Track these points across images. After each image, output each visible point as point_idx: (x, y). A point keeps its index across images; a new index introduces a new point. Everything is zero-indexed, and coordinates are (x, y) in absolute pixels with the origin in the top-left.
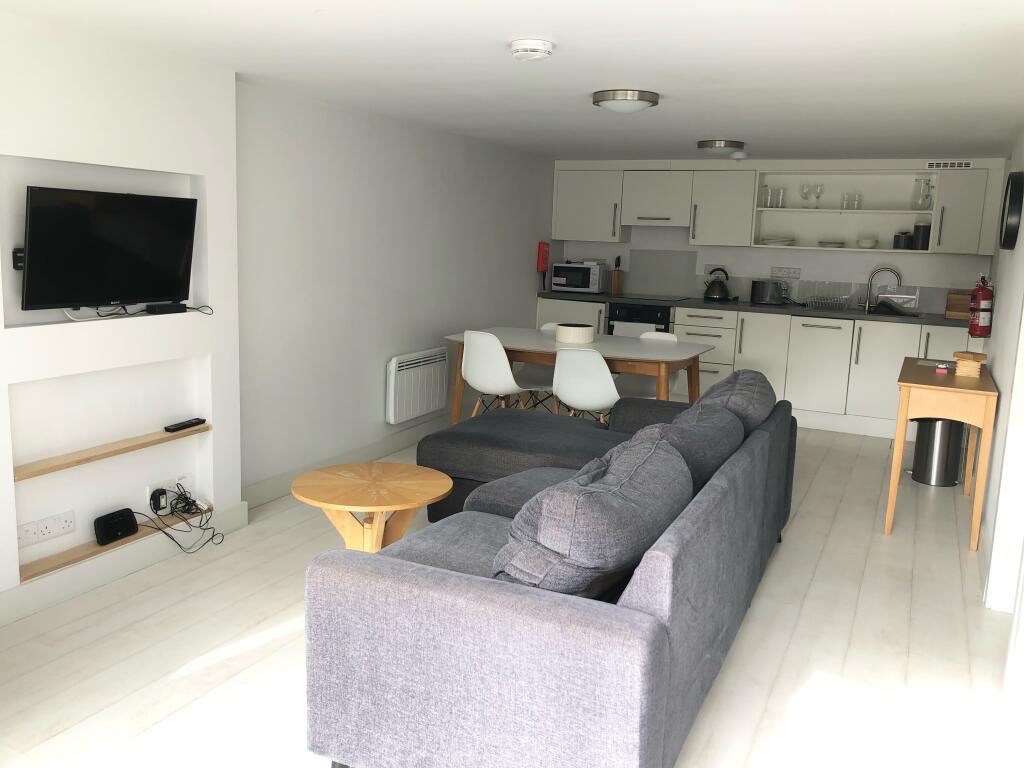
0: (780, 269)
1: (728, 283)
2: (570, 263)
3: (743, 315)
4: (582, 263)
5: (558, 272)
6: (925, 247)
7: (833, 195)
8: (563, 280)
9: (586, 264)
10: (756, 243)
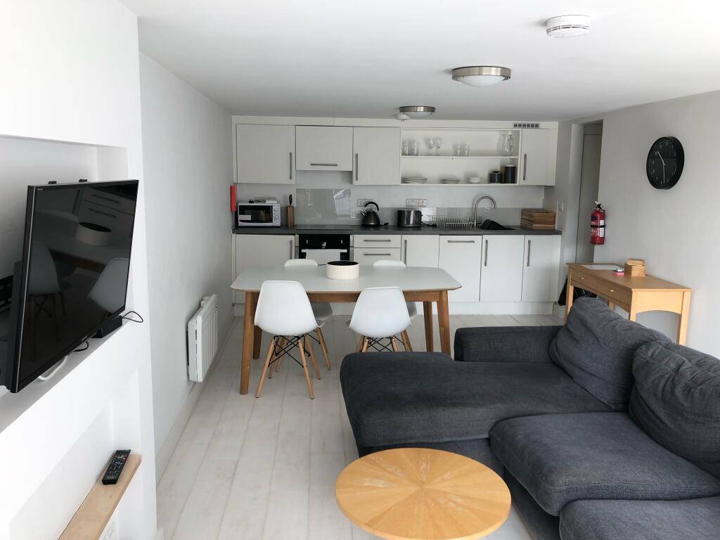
0: (413, 200)
1: (379, 213)
2: (252, 202)
3: (405, 237)
4: (264, 201)
5: (244, 210)
6: (513, 181)
7: (447, 146)
8: (249, 217)
9: (268, 203)
10: (402, 183)
